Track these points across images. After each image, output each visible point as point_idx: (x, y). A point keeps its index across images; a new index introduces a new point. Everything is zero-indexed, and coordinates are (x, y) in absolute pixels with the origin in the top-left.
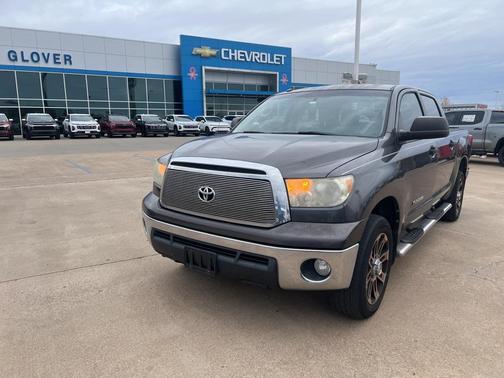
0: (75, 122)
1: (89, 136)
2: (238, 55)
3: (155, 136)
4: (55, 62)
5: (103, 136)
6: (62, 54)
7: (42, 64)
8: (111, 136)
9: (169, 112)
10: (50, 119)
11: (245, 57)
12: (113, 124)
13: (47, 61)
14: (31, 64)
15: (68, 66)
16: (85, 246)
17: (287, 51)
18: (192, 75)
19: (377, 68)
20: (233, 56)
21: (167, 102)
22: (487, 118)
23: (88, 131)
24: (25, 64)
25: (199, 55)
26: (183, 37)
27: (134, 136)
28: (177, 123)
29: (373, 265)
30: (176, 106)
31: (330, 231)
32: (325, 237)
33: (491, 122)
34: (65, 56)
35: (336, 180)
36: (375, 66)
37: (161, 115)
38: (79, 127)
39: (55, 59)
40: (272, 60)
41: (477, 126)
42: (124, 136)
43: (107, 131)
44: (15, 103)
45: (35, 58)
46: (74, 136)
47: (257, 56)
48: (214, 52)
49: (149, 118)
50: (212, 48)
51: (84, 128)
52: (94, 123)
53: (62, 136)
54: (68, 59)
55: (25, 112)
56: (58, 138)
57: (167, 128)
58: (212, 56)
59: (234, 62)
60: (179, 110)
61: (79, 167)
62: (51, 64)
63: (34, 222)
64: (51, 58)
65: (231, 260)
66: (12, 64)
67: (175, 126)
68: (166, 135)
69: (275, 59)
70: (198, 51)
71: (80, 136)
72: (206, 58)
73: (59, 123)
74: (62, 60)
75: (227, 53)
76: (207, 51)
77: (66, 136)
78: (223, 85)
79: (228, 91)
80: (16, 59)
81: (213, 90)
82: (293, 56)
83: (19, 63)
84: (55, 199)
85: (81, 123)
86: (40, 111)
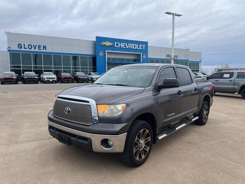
0: (46, 76)
1: (52, 82)
2: (122, 45)
3: (83, 82)
4: (39, 49)
5: (58, 82)
6: (42, 45)
7: (33, 50)
8: (62, 82)
9: (90, 71)
10: (35, 74)
11: (126, 46)
12: (63, 77)
13: (35, 48)
14: (28, 50)
15: (45, 51)
16: (30, 133)
17: (146, 43)
18: (101, 54)
19: (190, 51)
20: (120, 46)
21: (89, 66)
22: (235, 76)
23: (51, 80)
24: (25, 50)
25: (104, 45)
26: (97, 37)
27: (72, 82)
28: (93, 77)
29: (140, 143)
30: (93, 69)
31: (113, 127)
32: (111, 129)
33: (237, 78)
34: (44, 46)
35: (117, 106)
36: (189, 50)
37: (86, 73)
38: (47, 78)
39: (39, 47)
40: (139, 47)
41: (230, 79)
42: (68, 83)
43: (60, 80)
44: (20, 67)
45: (30, 47)
46: (45, 82)
47: (132, 46)
48: (111, 44)
49: (80, 74)
50: (110, 42)
51: (49, 78)
52: (54, 76)
53: (40, 82)
54: (45, 47)
55: (24, 71)
56: (38, 83)
57: (88, 79)
58: (110, 46)
59: (120, 49)
60: (95, 70)
61: (42, 97)
62: (37, 50)
63: (12, 122)
64: (37, 47)
65: (75, 139)
66: (19, 49)
67: (92, 78)
68: (88, 82)
69: (140, 47)
70: (104, 43)
71: (48, 82)
72: (108, 46)
73: (39, 76)
74: (42, 48)
75: (117, 45)
76: (108, 44)
77: (41, 82)
78: (115, 59)
79: (117, 62)
80: (21, 48)
81: (111, 61)
82: (148, 45)
83: (23, 49)
84: (26, 112)
85: (48, 76)
86: (31, 71)
